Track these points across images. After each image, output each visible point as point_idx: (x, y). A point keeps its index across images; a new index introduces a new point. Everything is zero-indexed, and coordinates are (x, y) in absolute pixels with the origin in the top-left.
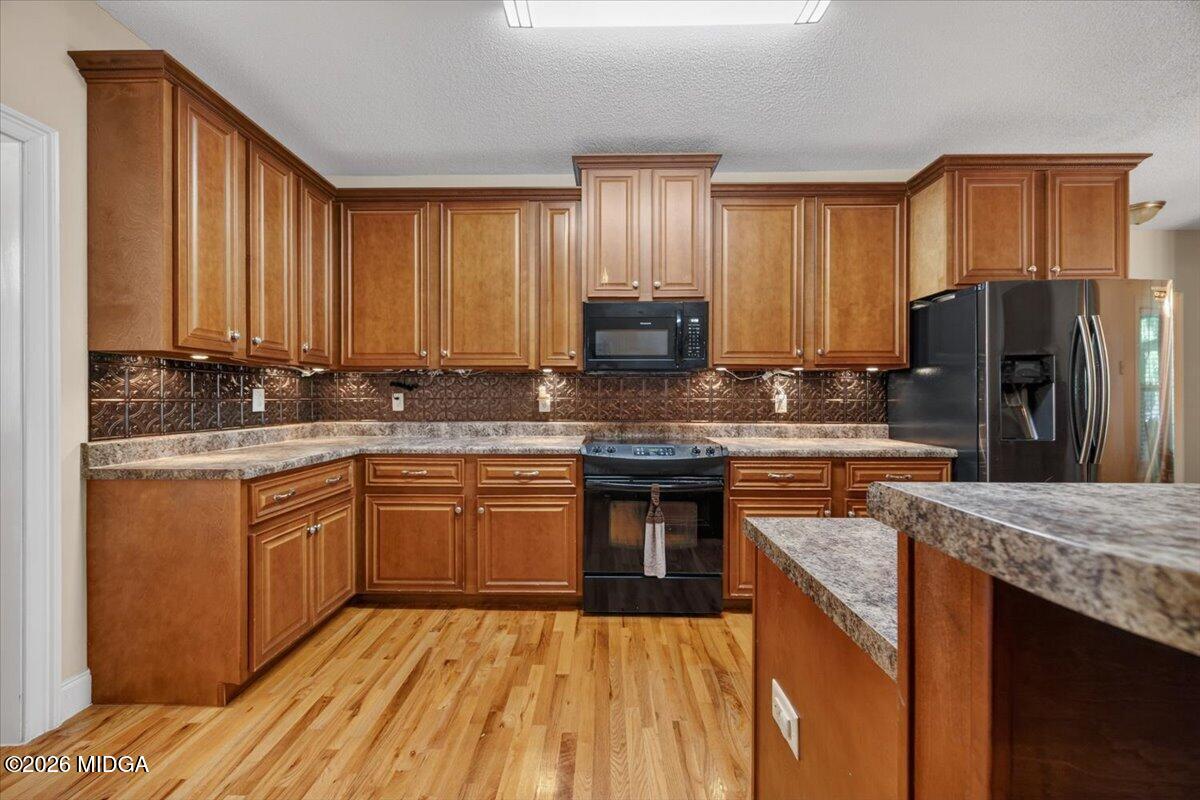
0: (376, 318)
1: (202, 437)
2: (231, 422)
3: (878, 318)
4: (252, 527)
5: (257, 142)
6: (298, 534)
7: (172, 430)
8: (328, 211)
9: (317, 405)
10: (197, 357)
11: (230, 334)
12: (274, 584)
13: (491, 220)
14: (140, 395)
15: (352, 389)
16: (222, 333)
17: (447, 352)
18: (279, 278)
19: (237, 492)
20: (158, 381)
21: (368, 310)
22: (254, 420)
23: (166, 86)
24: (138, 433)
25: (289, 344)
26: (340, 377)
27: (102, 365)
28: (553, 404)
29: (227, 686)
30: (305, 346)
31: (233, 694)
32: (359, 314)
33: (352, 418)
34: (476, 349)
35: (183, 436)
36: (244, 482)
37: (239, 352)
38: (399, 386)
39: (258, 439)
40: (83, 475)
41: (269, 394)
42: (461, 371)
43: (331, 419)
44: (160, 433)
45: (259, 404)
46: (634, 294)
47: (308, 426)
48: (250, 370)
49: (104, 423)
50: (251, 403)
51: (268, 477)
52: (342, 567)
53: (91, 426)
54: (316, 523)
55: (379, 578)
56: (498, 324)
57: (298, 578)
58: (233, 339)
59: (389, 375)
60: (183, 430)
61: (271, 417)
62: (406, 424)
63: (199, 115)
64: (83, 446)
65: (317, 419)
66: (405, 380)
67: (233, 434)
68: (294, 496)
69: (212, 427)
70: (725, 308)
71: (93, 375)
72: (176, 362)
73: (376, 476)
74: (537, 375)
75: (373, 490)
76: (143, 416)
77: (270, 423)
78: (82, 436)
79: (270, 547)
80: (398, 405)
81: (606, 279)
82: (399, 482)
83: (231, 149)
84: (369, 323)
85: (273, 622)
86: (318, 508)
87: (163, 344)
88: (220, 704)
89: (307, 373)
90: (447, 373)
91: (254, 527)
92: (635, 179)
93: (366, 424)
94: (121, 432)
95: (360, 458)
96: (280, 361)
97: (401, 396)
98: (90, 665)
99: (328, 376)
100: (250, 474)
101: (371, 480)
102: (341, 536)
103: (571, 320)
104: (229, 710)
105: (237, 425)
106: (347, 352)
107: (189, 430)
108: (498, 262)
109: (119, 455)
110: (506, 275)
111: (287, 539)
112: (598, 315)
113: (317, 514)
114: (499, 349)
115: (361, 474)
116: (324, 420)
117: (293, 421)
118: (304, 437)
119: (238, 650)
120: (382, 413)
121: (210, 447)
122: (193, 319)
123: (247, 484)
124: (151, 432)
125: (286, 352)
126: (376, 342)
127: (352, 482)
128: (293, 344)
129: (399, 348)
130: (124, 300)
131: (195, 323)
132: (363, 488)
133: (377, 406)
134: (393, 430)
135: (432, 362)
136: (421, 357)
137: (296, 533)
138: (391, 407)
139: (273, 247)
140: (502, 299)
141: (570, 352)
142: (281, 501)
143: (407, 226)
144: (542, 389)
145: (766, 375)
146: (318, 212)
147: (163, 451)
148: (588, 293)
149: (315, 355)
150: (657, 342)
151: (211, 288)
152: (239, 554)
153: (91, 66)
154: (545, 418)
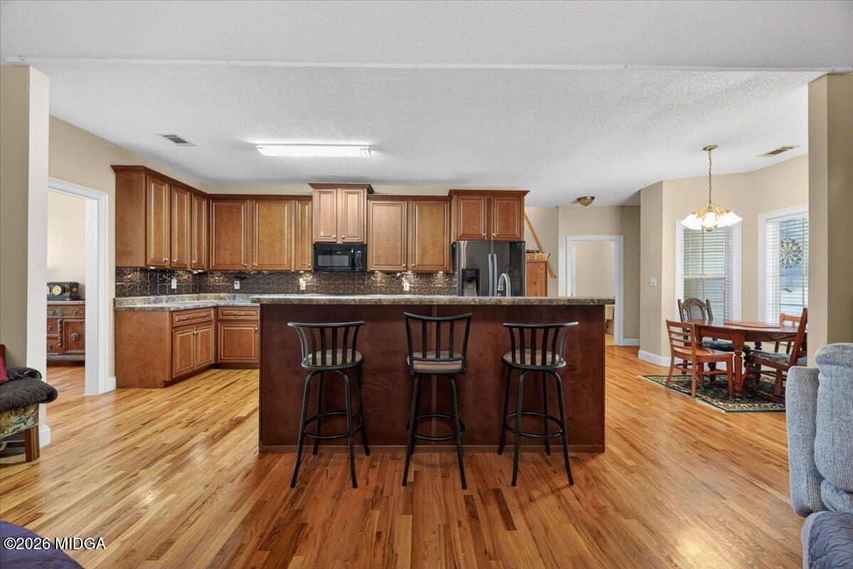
0: (225, 249)
1: (152, 298)
2: (163, 292)
3: (437, 252)
4: (173, 328)
5: (175, 185)
6: (189, 333)
7: (141, 295)
8: (204, 204)
9: (200, 286)
10: (151, 268)
11: (164, 259)
12: (180, 349)
13: (275, 208)
14: (131, 282)
15: (216, 279)
16: (162, 259)
17: (256, 264)
18: (183, 235)
19: (168, 315)
20: (137, 276)
21: (222, 246)
22: (172, 292)
23: (144, 175)
24: (130, 295)
25: (187, 261)
26: (211, 273)
27: (120, 272)
28: (306, 286)
29: (164, 381)
30: (193, 262)
31: (167, 385)
32: (218, 247)
33: (216, 292)
34: (269, 262)
35: (145, 297)
36: (170, 312)
37: (167, 266)
38: (238, 278)
39: (174, 300)
40: (114, 309)
41: (178, 281)
42: (265, 272)
43: (207, 292)
44: (137, 296)
45: (174, 285)
46: (335, 240)
47: (196, 295)
48: (171, 272)
49: (121, 291)
50: (171, 285)
51: (178, 311)
52: (208, 350)
53: (116, 293)
54: (196, 330)
55: (224, 356)
56: (277, 252)
57: (189, 349)
58: (166, 261)
59: (233, 273)
60: (145, 295)
61: (179, 291)
62: (240, 295)
63: (155, 183)
64: (114, 299)
65: (200, 292)
66: (241, 276)
67: (164, 297)
68: (188, 319)
69: (156, 294)
70: (374, 246)
71: (117, 275)
72: (144, 270)
73: (223, 315)
74: (297, 274)
75: (222, 321)
76: (132, 289)
77: (178, 294)
78: (113, 295)
79: (179, 336)
80: (237, 286)
81: (322, 234)
82: (233, 318)
83: (165, 189)
84: (222, 251)
85: (180, 362)
86: (198, 325)
87: (142, 265)
88: (162, 388)
89: (195, 272)
90: (259, 272)
91: (174, 328)
92: (335, 193)
93: (222, 295)
94: (124, 295)
95: (216, 308)
96: (184, 268)
97: (238, 282)
98: (115, 375)
99: (205, 273)
100: (172, 309)
101: (220, 316)
102: (208, 338)
103: (309, 251)
104: (163, 390)
105: (165, 294)
106: (213, 263)
107: (147, 295)
108: (278, 226)
109: (125, 303)
110: (281, 231)
111: (185, 334)
112: (322, 249)
113: (197, 327)
114: (278, 263)
115: (217, 314)
116: (203, 293)
117: (189, 293)
118: (194, 300)
119: (168, 369)
120: (230, 290)
121: (155, 302)
122: (152, 255)
123: (172, 312)
124: (134, 296)
125: (185, 265)
126: (226, 259)
127: (212, 317)
128: (189, 261)
129: (235, 262)
130: (128, 249)
131: (152, 257)
132: (218, 320)
133: (228, 287)
134: (234, 298)
135: (249, 268)
136: (244, 266)
137: (190, 332)
138: (234, 288)
139: (181, 224)
140: (280, 242)
141: (309, 264)
142: (184, 320)
143: (239, 209)
144: (301, 280)
145: (398, 275)
146: (200, 205)
147: (138, 302)
148: (315, 240)
149: (199, 265)
150: (344, 261)
151: (158, 243)
152: (168, 336)
153: (117, 169)
154: (303, 292)
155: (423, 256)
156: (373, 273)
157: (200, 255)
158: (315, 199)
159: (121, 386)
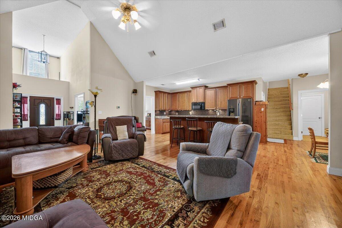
4: (163, 122)
6: (166, 124)
8: (170, 95)
9: (170, 114)
10: (161, 110)
12: (164, 127)
13: (184, 94)
15: (173, 112)
16: (162, 108)
18: (166, 103)
19: (162, 120)
20: (158, 112)
22: (165, 115)
23: (159, 92)
27: (156, 111)
29: (162, 133)
32: (173, 105)
34: (182, 108)
37: (163, 110)
38: (177, 112)
39: (164, 117)
40: (155, 118)
41: (166, 113)
42: (182, 110)
48: (164, 111)
49: (156, 115)
51: (164, 119)
56: (184, 105)
57: (166, 127)
60: (160, 116)
61: (166, 115)
69: (162, 116)
70: (207, 103)
72: (159, 111)
74: (189, 111)
76: (158, 115)
79: (164, 124)
80: (177, 114)
81: (194, 100)
83: (163, 94)
85: (164, 130)
89: (169, 111)
92: (196, 89)
98: (155, 131)
99: (171, 111)
103: (191, 105)
104: (162, 135)
106: (172, 109)
110: (185, 100)
112: (195, 104)
113: (168, 123)
114: (184, 108)
118: (167, 117)
119: (162, 130)
122: (160, 108)
125: (167, 109)
126: (174, 108)
129: (176, 108)
130: (157, 107)
133: (175, 114)
135: (179, 110)
139: (165, 101)
140: (185, 103)
141: (191, 108)
142: (165, 121)
143: (176, 95)
144: (190, 112)
145: (215, 110)
146: (169, 96)
147: (158, 117)
148: (192, 102)
149: (169, 109)
150: (199, 107)
151: (161, 105)
152: (162, 124)
153: (155, 92)
154: (191, 115)
155: (221, 105)
156: (207, 110)
157: (169, 107)
158: (192, 91)
159: (156, 133)
